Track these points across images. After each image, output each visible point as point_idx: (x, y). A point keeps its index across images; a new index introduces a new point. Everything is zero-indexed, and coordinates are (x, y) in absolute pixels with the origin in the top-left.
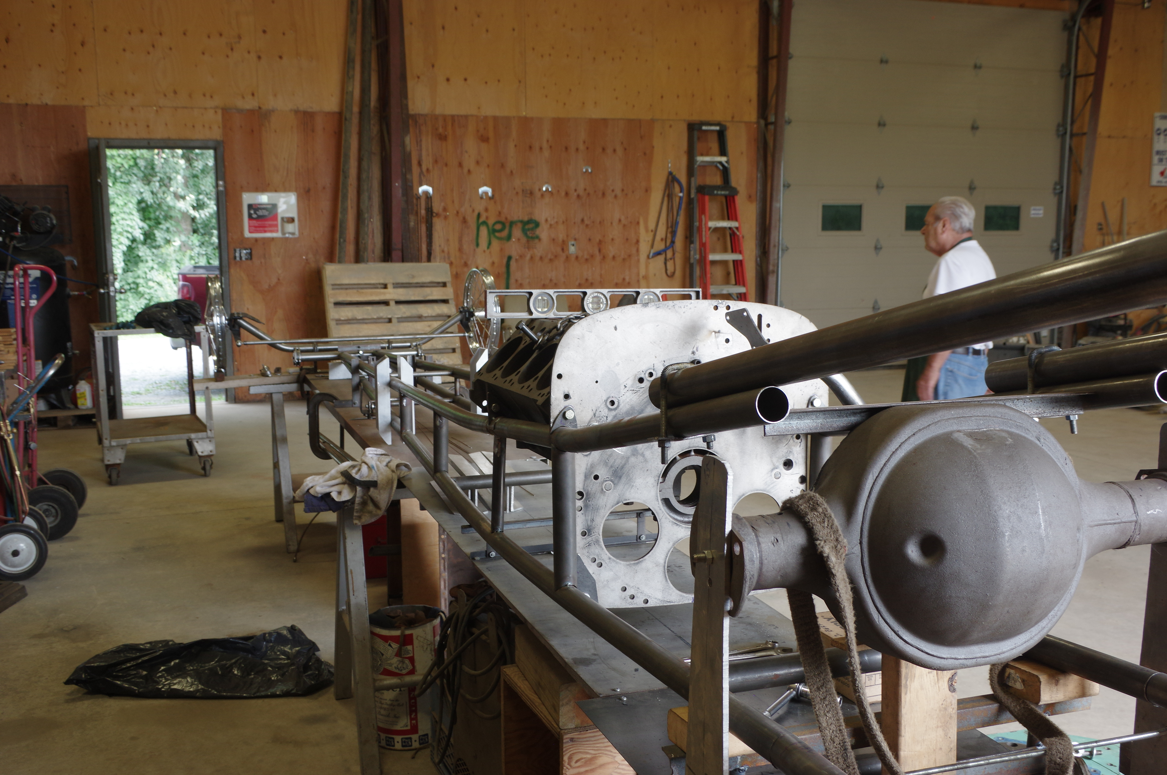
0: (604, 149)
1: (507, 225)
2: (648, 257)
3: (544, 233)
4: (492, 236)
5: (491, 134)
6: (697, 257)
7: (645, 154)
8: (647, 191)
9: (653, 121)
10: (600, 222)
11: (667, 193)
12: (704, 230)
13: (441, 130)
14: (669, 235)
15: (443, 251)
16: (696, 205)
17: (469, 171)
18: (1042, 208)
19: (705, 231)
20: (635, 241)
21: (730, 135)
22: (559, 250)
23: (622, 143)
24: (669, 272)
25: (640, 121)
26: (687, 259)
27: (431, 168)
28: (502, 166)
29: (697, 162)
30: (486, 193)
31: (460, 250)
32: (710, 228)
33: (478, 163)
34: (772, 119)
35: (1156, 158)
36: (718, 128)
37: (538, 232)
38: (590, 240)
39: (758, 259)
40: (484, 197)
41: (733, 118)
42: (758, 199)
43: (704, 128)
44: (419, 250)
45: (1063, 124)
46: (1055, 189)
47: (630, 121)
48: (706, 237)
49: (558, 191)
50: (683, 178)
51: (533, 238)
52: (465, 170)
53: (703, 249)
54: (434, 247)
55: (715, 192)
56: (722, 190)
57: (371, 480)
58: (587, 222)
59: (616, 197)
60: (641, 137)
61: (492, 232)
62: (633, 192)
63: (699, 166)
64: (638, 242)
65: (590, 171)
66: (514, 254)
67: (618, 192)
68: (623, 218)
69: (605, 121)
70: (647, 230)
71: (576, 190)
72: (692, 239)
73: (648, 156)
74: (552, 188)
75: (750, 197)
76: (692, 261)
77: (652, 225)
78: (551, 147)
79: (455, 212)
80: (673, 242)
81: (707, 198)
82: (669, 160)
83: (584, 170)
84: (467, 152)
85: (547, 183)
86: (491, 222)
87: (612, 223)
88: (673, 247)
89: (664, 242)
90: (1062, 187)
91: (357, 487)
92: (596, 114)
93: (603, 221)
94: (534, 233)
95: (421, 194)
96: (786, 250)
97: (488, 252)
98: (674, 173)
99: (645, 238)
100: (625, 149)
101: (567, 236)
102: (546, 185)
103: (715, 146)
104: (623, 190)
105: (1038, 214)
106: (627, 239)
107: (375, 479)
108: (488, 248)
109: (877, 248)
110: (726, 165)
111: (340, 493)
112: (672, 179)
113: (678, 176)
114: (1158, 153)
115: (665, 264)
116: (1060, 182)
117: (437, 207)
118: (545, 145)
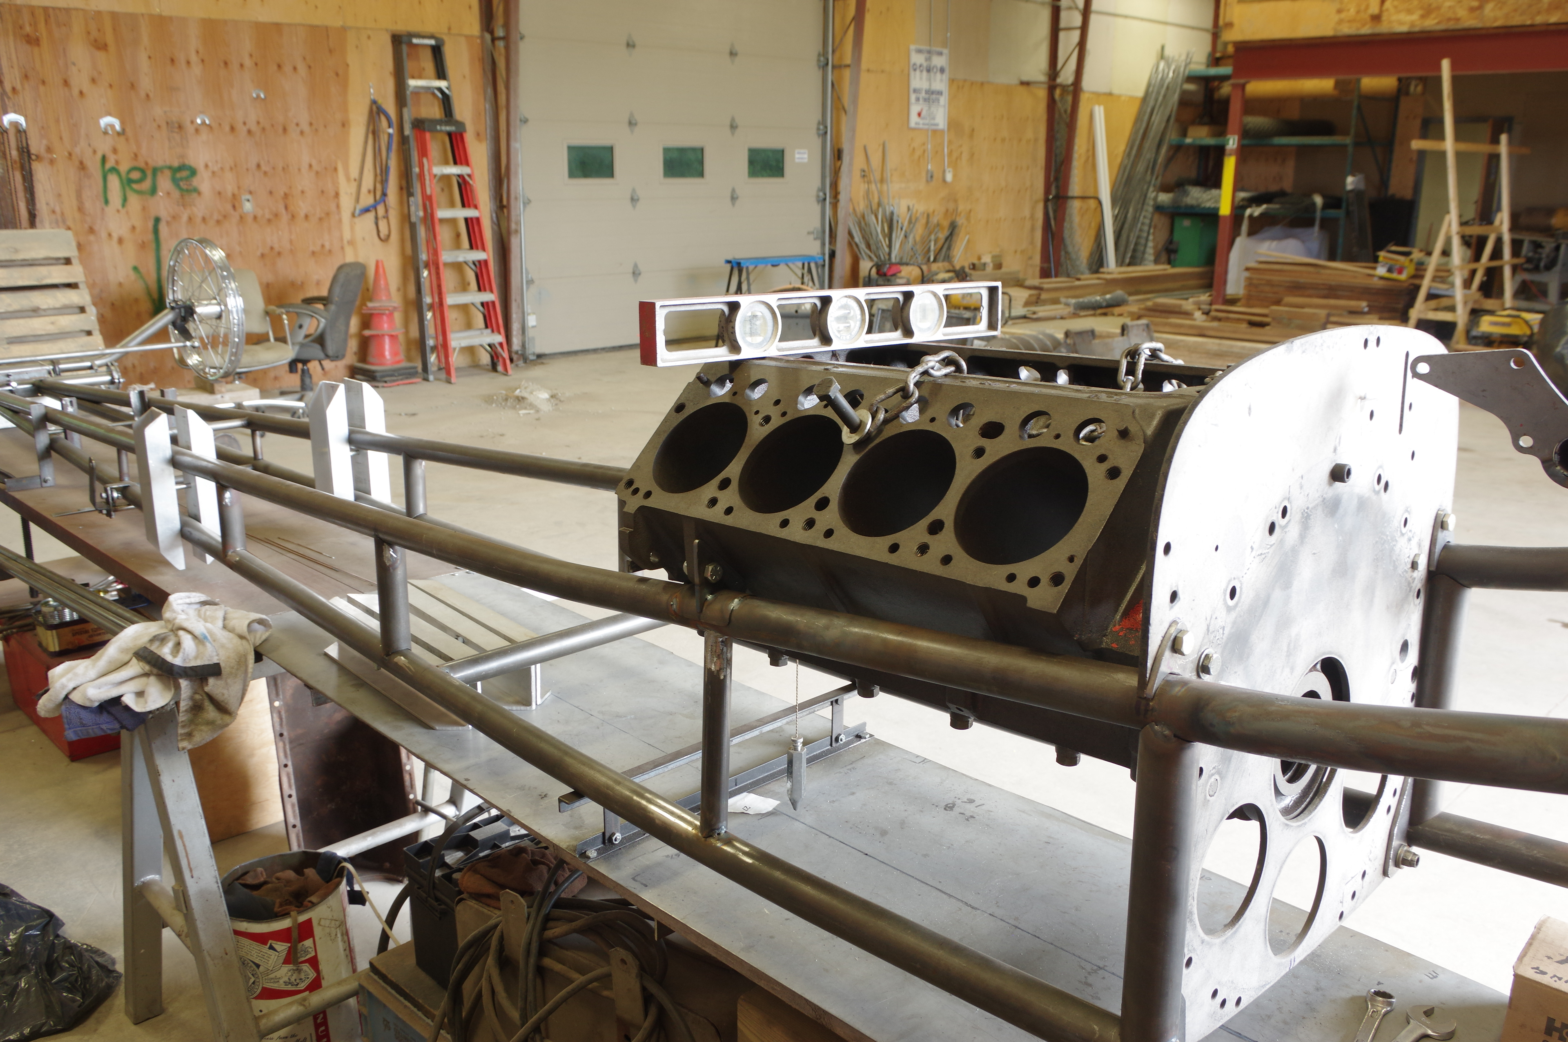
0: (279, 66)
1: (149, 174)
2: (353, 215)
3: (204, 183)
4: (128, 189)
5: (110, 38)
6: (421, 214)
7: (337, 74)
8: (343, 125)
9: (344, 29)
10: (283, 169)
11: (371, 128)
12: (427, 177)
13: (28, 29)
14: (379, 186)
15: (54, 212)
16: (413, 144)
17: (81, 93)
18: (806, 151)
19: (430, 180)
20: (333, 193)
21: (448, 52)
22: (229, 207)
23: (304, 59)
24: (382, 235)
25: (327, 28)
26: (406, 218)
27: (19, 87)
28: (133, 86)
29: (409, 86)
30: (112, 126)
31: (81, 209)
32: (435, 176)
33: (93, 81)
34: (500, 32)
35: (913, 97)
36: (432, 42)
37: (195, 182)
38: (271, 193)
39: (494, 215)
40: (110, 132)
41: (449, 29)
42: (488, 136)
43: (415, 41)
44: (14, 209)
45: (824, 53)
46: (818, 129)
47: (313, 28)
48: (431, 187)
49: (220, 124)
50: (390, 107)
51: (188, 191)
52: (75, 92)
53: (428, 203)
54: (38, 206)
55: (438, 127)
56: (446, 125)
57: (207, 663)
58: (264, 168)
59: (302, 133)
60: (330, 51)
61: (127, 183)
62: (325, 126)
63: (412, 93)
64: (337, 195)
65: (262, 96)
66: (164, 214)
67: (305, 126)
68: (314, 163)
69: (278, 26)
70: (348, 179)
71: (245, 123)
72: (411, 190)
73: (341, 76)
74: (209, 120)
75: (478, 135)
76: (413, 219)
77: (354, 172)
78: (203, 61)
79: (66, 154)
80: (384, 194)
81: (428, 136)
82: (371, 84)
83: (254, 95)
84: (74, 64)
85: (202, 112)
86: (124, 168)
87: (299, 170)
88: (384, 202)
89: (372, 194)
90: (826, 127)
91: (181, 681)
92: (265, 16)
93: (288, 166)
94: (191, 185)
95: (8, 127)
96: (528, 203)
97: (123, 211)
98: (380, 102)
99: (347, 191)
100: (310, 67)
101: (239, 188)
102: (202, 116)
103: (429, 65)
104: (311, 124)
105: (802, 158)
106: (323, 192)
107: (215, 660)
108: (123, 206)
109: (634, 200)
110: (447, 91)
111: (140, 694)
112: (376, 111)
113: (384, 106)
114: (915, 91)
115: (377, 224)
116: (823, 122)
117: (36, 146)
118: (194, 58)
